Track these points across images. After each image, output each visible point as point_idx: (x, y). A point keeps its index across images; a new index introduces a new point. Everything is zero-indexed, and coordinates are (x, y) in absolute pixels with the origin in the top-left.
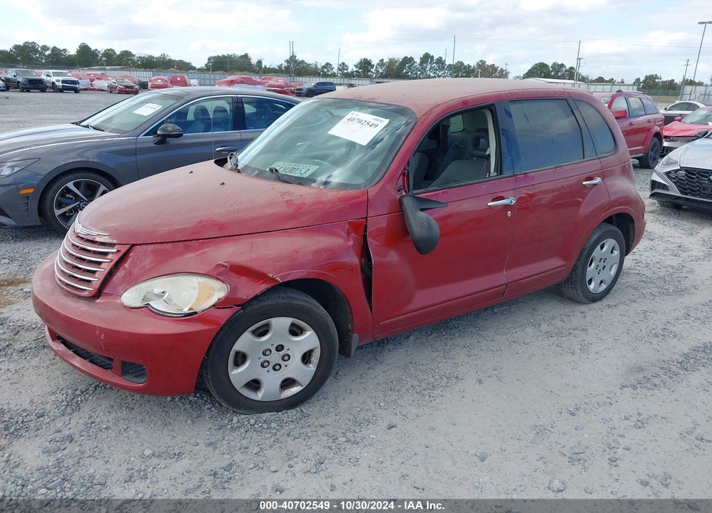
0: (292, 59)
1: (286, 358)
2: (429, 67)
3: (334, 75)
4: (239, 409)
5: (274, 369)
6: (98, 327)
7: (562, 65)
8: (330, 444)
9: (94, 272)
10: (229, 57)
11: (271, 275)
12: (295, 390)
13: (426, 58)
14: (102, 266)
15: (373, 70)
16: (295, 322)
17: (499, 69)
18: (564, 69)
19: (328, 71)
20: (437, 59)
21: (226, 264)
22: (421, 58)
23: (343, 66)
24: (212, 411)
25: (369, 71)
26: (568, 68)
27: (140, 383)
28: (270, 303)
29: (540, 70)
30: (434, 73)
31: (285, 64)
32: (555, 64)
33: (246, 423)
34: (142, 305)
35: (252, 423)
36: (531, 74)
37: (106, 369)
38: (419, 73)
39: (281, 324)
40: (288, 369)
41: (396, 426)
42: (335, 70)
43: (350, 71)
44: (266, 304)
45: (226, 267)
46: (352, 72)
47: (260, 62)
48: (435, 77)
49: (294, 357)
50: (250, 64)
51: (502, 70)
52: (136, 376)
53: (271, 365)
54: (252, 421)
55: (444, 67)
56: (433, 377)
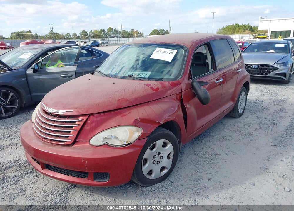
0: (52, 32)
1: (162, 158)
2: (111, 33)
3: (71, 38)
4: (146, 185)
5: (157, 164)
6: (83, 158)
7: (163, 30)
8: (192, 192)
9: (70, 132)
10: (21, 32)
11: (158, 121)
12: (165, 171)
13: (110, 29)
14: (74, 128)
15: (88, 35)
16: (165, 141)
17: (140, 32)
18: (164, 31)
19: (68, 36)
20: (115, 30)
21: (139, 119)
22: (108, 29)
23: (75, 34)
24: (131, 188)
25: (87, 36)
26: (165, 31)
27: (106, 181)
28: (156, 134)
29: (156, 32)
30: (114, 35)
31: (48, 35)
32: (161, 29)
33: (151, 190)
34: (103, 143)
35: (154, 190)
36: (152, 34)
37: (82, 178)
38: (108, 35)
39: (160, 142)
40: (163, 163)
41: (211, 179)
42: (72, 36)
43: (78, 36)
44: (155, 135)
45: (139, 120)
46: (79, 36)
47: (36, 34)
48: (114, 37)
49: (164, 157)
50: (32, 35)
51: (141, 33)
52: (102, 179)
53: (156, 162)
54: (153, 189)
55: (118, 33)
56: (209, 156)
